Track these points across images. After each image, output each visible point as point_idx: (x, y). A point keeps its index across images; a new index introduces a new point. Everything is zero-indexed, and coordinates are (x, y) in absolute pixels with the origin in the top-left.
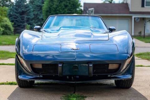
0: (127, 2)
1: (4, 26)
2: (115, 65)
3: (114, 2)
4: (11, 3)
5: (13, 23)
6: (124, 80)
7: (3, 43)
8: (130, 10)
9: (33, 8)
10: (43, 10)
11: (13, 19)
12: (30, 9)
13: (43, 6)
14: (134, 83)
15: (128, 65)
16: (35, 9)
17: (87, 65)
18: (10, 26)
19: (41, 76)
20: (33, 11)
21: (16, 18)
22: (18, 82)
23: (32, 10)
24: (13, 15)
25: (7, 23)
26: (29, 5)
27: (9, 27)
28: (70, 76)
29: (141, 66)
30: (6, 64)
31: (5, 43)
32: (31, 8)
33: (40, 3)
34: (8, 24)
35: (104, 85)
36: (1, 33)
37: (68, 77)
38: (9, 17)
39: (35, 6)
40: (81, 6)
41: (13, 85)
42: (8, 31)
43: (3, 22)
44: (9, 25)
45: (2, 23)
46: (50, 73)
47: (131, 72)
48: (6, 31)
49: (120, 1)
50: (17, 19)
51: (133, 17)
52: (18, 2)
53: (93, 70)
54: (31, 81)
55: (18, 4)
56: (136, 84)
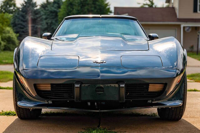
0: (174, 6)
1: (5, 39)
2: (158, 85)
3: (155, 6)
4: (16, 8)
5: (18, 35)
6: (172, 108)
7: (4, 61)
8: (178, 17)
9: (45, 14)
10: (59, 17)
11: (19, 30)
12: (41, 16)
13: (59, 12)
14: (185, 114)
15: (177, 86)
16: (48, 17)
17: (117, 85)
18: (15, 39)
19: (50, 102)
20: (46, 19)
21: (22, 28)
22: (17, 112)
23: (44, 17)
24: (19, 24)
25: (10, 35)
26: (40, 10)
27: (13, 39)
28: (92, 102)
29: (195, 91)
30: (4, 88)
31: (7, 61)
32: (43, 15)
33: (55, 8)
34: (12, 36)
35: (142, 115)
36: (2, 48)
37: (89, 104)
38: (14, 27)
39: (48, 11)
40: (111, 12)
41: (10, 116)
42: (11, 46)
43: (4, 33)
44: (13, 38)
45: (4, 35)
46: (63, 97)
47: (182, 96)
48: (9, 45)
49: (163, 5)
50: (24, 30)
51: (182, 26)
52: (25, 6)
53: (126, 93)
54: (35, 109)
55: (25, 9)
56: (188, 114)
